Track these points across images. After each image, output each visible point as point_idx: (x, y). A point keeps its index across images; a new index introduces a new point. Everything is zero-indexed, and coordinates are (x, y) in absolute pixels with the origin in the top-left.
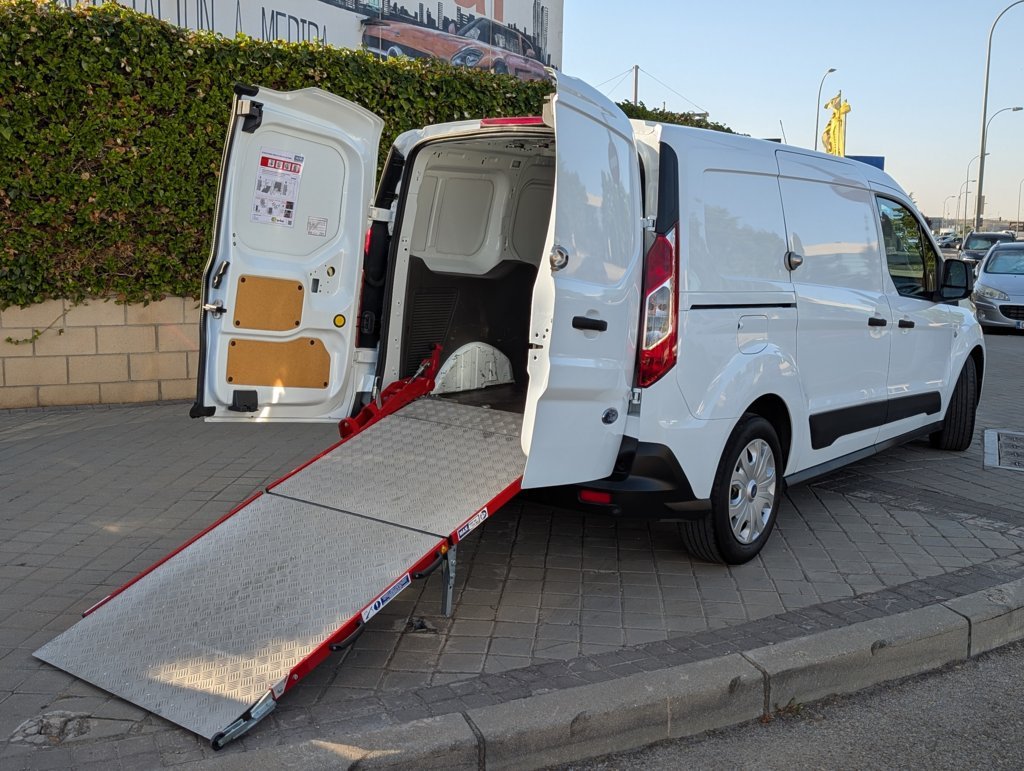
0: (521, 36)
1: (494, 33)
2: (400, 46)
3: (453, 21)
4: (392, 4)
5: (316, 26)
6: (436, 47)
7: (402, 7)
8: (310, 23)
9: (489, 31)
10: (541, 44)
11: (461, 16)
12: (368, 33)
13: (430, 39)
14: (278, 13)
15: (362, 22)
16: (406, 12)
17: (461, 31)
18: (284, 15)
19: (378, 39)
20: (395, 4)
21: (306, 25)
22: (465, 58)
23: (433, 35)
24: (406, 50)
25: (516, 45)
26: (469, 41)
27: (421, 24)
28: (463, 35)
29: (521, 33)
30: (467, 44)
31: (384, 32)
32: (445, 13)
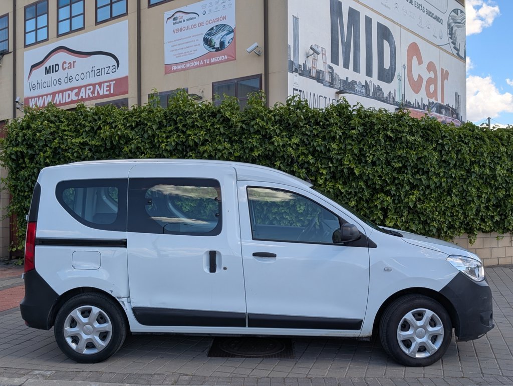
1: (441, 109)
3: (427, 105)
4: (406, 100)
9: (440, 108)
10: (458, 112)
11: (429, 102)
13: (418, 114)
15: (396, 109)
16: (410, 103)
17: (430, 109)
25: (449, 113)
26: (432, 113)
27: (415, 108)
28: (430, 111)
29: (451, 108)
30: (432, 115)
32: (424, 103)
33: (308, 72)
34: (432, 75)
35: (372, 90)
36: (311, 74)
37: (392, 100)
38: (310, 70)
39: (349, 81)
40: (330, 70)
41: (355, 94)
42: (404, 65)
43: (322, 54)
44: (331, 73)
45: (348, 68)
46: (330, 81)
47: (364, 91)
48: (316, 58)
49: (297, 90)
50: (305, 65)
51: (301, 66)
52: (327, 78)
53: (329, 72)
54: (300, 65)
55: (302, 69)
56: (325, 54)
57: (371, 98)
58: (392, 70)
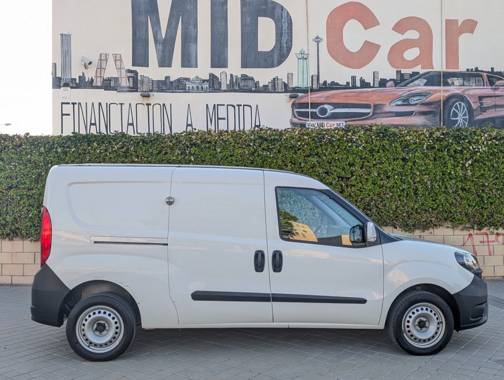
0: (485, 74)
1: (446, 78)
2: (329, 104)
3: (391, 80)
4: (321, 82)
5: (250, 106)
6: (372, 98)
7: (333, 83)
8: (244, 105)
9: (439, 78)
11: (402, 75)
12: (297, 102)
13: (364, 94)
14: (218, 105)
15: (291, 97)
16: (337, 84)
17: (402, 84)
18: (224, 105)
19: (308, 103)
20: (325, 82)
21: (241, 108)
22: (407, 100)
23: (367, 92)
24: (336, 105)
26: (413, 88)
27: (354, 87)
28: (405, 85)
29: (488, 72)
30: (409, 91)
31: (313, 99)
32: (381, 76)
33: (88, 83)
34: (413, 34)
35: (225, 83)
36: (94, 84)
37: (280, 87)
38: (92, 80)
39: (171, 80)
40: (129, 74)
41: (186, 92)
42: (317, 38)
43: (115, 61)
44: (131, 77)
45: (170, 65)
46: (132, 86)
47: (206, 85)
48: (102, 67)
49: (69, 103)
50: (82, 78)
51: (75, 79)
52: (124, 83)
53: (129, 77)
54: (72, 79)
55: (77, 82)
56: (121, 60)
57: (225, 91)
58: (280, 51)
